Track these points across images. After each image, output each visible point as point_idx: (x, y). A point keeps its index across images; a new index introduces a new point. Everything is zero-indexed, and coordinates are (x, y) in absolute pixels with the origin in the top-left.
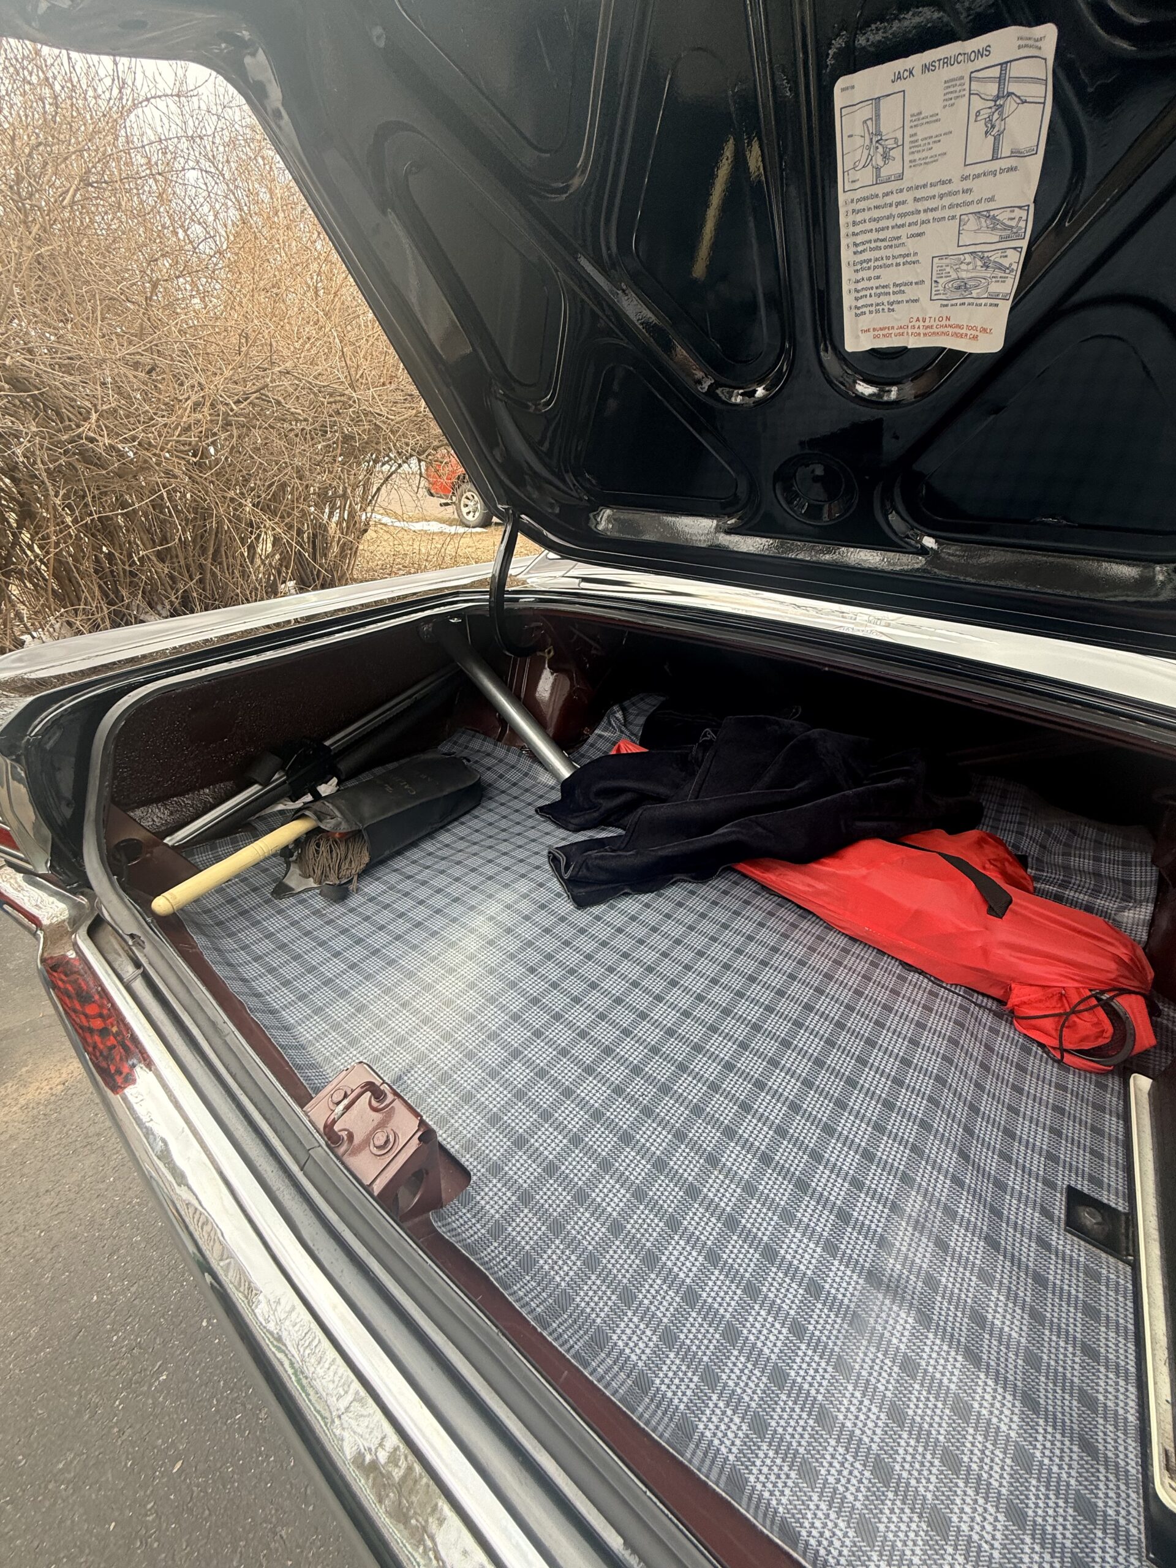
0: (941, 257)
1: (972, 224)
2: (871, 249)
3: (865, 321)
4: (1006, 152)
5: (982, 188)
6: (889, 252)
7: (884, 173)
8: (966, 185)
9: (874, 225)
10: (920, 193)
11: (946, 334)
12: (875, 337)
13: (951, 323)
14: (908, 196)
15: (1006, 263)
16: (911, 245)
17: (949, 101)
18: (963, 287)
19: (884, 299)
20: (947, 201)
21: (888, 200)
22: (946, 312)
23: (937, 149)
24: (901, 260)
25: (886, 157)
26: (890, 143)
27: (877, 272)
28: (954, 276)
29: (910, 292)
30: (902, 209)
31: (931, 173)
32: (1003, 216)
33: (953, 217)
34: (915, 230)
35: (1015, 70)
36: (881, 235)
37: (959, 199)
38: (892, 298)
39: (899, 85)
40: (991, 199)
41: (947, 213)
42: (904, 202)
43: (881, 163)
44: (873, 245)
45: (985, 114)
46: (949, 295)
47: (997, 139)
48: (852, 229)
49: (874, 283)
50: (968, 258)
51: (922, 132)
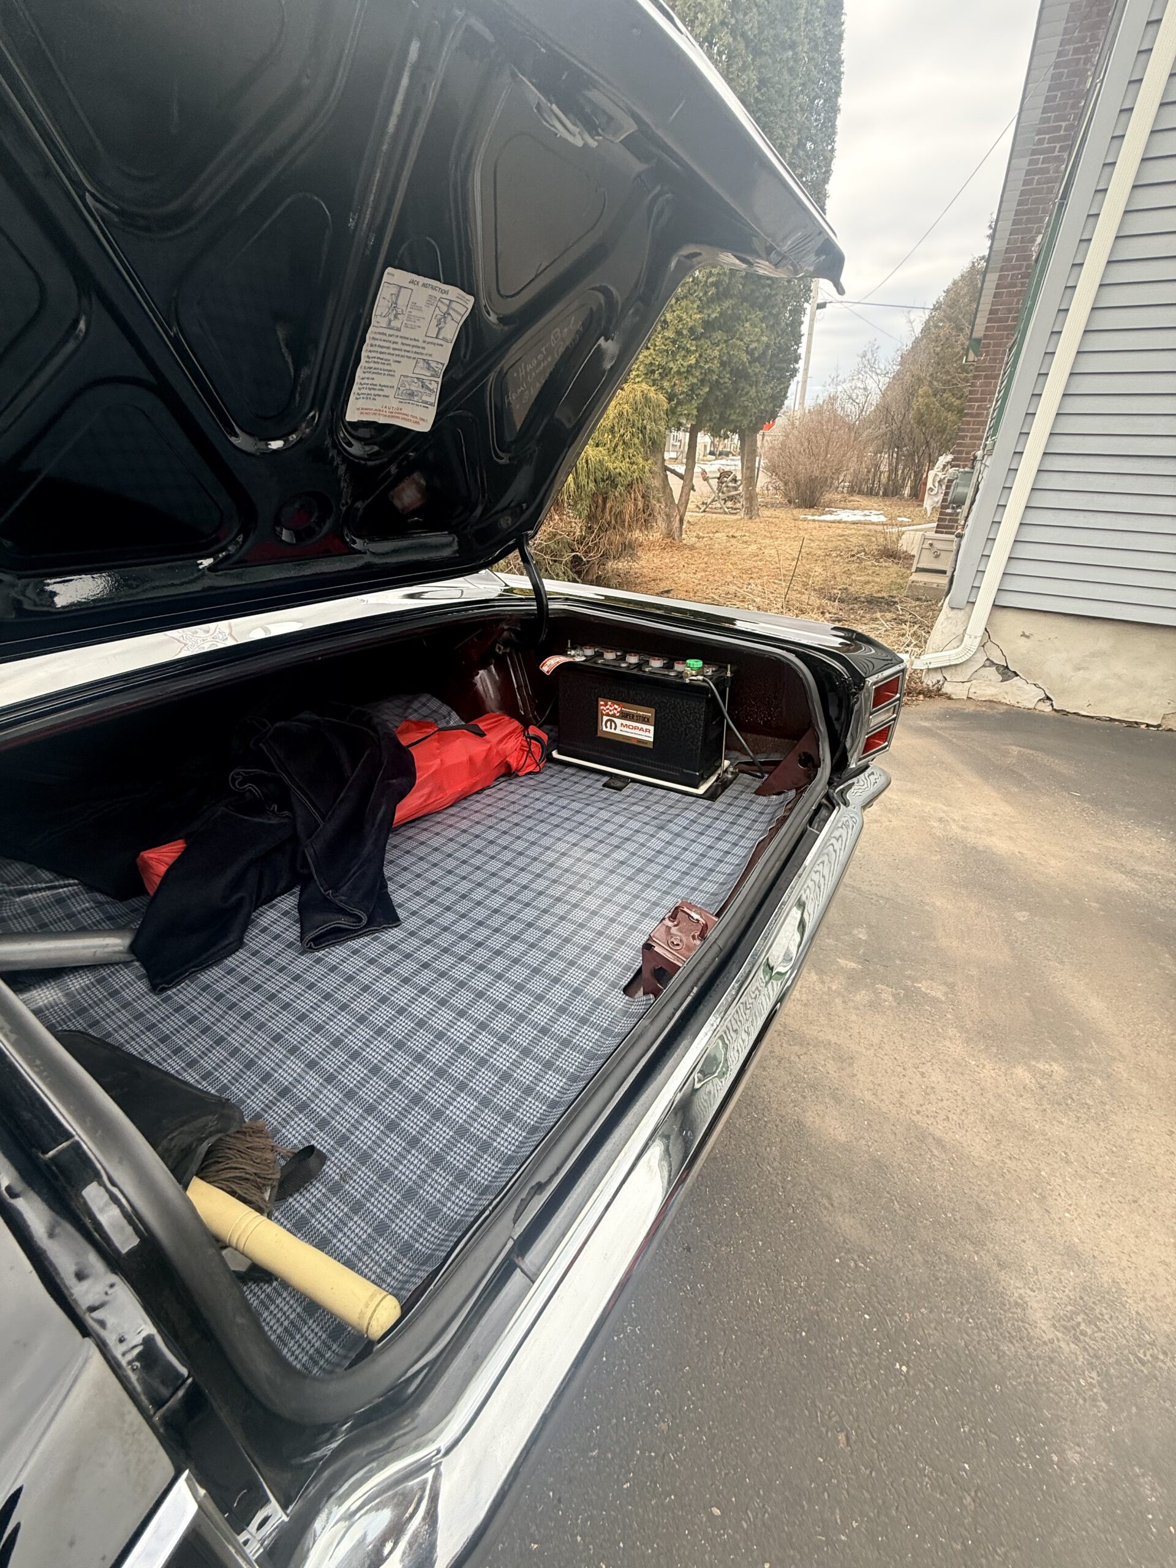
0: (404, 376)
1: (421, 364)
2: (375, 362)
3: (361, 403)
4: (441, 337)
5: (430, 349)
6: (382, 366)
7: (393, 324)
8: (424, 345)
9: (380, 350)
10: (405, 341)
11: (398, 417)
12: (361, 413)
13: (402, 412)
14: (399, 340)
15: (431, 387)
16: (394, 366)
17: (429, 304)
18: (412, 394)
19: (372, 392)
20: (415, 349)
21: (390, 339)
22: (400, 406)
23: (417, 323)
24: (386, 373)
25: (396, 317)
26: (400, 311)
27: (374, 376)
28: (408, 387)
29: (386, 391)
30: (395, 346)
31: (412, 334)
32: (433, 365)
33: (414, 358)
34: (398, 359)
35: (454, 305)
36: (382, 356)
37: (419, 350)
38: (377, 392)
39: (411, 286)
40: (431, 355)
41: (413, 355)
42: (397, 343)
43: (392, 318)
44: (376, 360)
45: (439, 317)
46: (404, 397)
47: (440, 329)
48: (370, 348)
49: (370, 382)
50: (416, 380)
51: (414, 313)
